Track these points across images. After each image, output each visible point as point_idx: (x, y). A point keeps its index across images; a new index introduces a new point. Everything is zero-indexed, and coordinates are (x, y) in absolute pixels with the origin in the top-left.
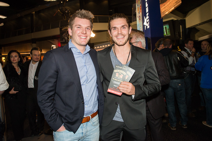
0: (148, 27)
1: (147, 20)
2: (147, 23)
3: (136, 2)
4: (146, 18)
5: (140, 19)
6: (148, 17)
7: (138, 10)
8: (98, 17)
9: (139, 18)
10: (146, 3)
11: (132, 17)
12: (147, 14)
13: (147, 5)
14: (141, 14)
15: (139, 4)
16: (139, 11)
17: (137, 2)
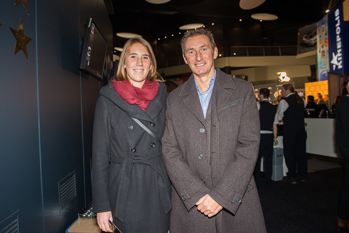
0: (340, 67)
1: (338, 57)
2: (339, 61)
3: (317, 32)
4: (335, 55)
5: (324, 55)
6: (339, 55)
7: (321, 43)
8: (248, 48)
9: (322, 54)
10: (338, 36)
11: (297, 47)
12: (339, 51)
13: (338, 39)
14: (326, 49)
15: (324, 35)
16: (321, 45)
17: (319, 32)
